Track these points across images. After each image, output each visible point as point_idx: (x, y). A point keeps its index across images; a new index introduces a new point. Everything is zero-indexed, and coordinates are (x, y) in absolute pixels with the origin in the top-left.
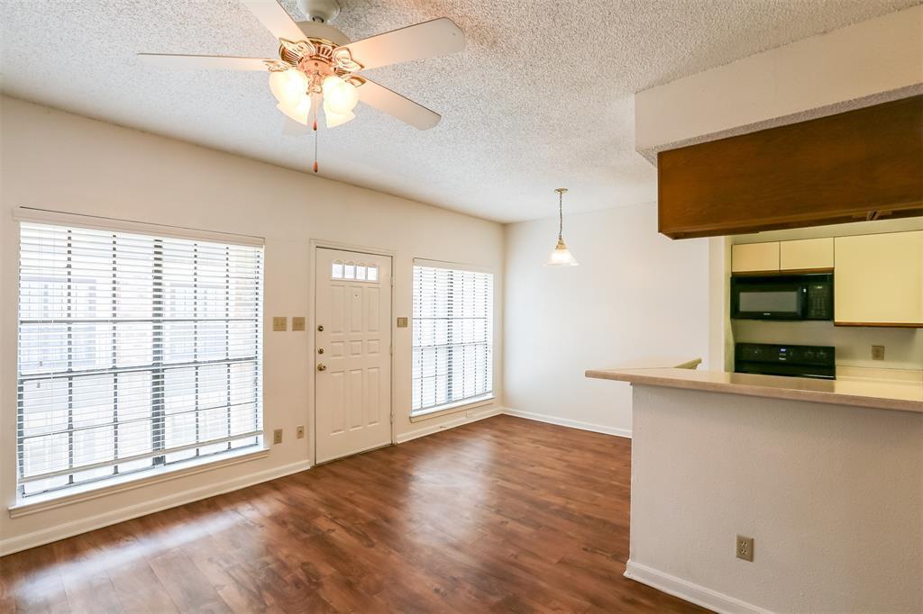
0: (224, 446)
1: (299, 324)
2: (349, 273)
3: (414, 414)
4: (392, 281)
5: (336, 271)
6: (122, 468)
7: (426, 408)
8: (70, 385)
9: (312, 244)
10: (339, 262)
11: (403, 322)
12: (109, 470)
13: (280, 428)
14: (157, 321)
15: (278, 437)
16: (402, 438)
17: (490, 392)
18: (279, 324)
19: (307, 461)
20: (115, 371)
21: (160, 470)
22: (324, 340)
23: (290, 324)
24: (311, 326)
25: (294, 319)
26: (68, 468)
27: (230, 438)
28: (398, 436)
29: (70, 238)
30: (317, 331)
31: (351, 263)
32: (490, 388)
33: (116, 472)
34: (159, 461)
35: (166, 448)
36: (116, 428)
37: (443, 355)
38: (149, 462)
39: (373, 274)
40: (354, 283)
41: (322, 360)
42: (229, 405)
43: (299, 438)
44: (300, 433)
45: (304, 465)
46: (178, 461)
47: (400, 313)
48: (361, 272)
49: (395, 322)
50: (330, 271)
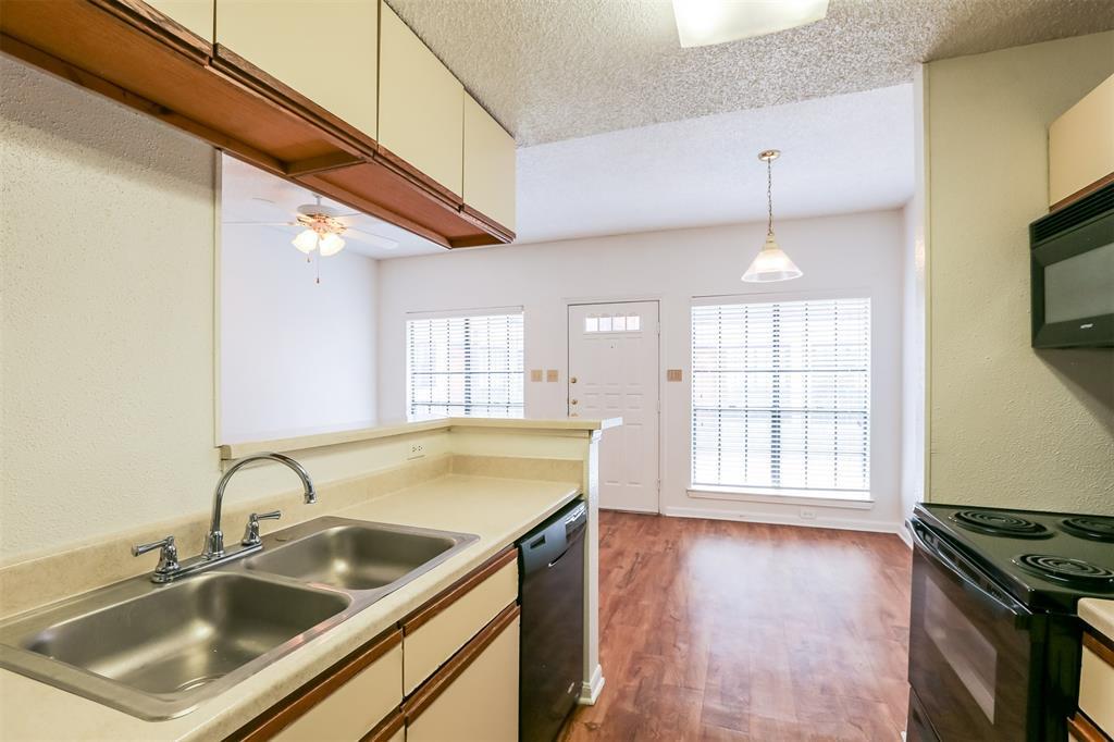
1: (553, 376)
2: (605, 324)
3: (693, 487)
4: (658, 326)
5: (591, 325)
9: (563, 303)
10: (592, 316)
11: (675, 375)
14: (468, 374)
16: (671, 510)
18: (536, 376)
22: (575, 391)
23: (545, 376)
24: (563, 378)
25: (548, 372)
28: (668, 507)
29: (431, 326)
30: (570, 383)
31: (605, 316)
39: (634, 323)
40: (614, 335)
41: (573, 410)
47: (670, 364)
48: (619, 324)
49: (664, 376)
50: (583, 326)
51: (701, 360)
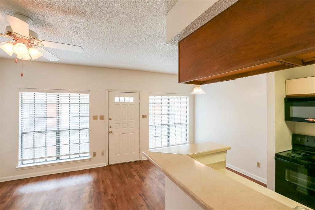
0: (78, 156)
1: (102, 118)
2: (122, 99)
4: (139, 101)
5: (117, 99)
6: (48, 159)
7: (157, 148)
8: (34, 135)
9: (107, 91)
10: (118, 96)
11: (144, 116)
12: (44, 160)
13: (95, 152)
15: (95, 154)
17: (188, 143)
18: (95, 118)
19: (105, 163)
20: (46, 132)
21: (59, 161)
22: (111, 123)
23: (99, 118)
24: (106, 118)
25: (100, 116)
26: (33, 158)
27: (80, 153)
28: (143, 158)
29: (34, 95)
30: (109, 120)
31: (122, 97)
32: (188, 142)
33: (46, 161)
34: (58, 158)
35: (60, 155)
36: (46, 148)
37: (165, 128)
38: (55, 158)
39: (132, 100)
40: (124, 103)
41: (110, 130)
42: (80, 143)
43: (102, 155)
44: (103, 154)
45: (104, 164)
46: (64, 159)
47: (143, 113)
48: (127, 99)
49: (141, 116)
50: (114, 99)
51: (151, 112)
